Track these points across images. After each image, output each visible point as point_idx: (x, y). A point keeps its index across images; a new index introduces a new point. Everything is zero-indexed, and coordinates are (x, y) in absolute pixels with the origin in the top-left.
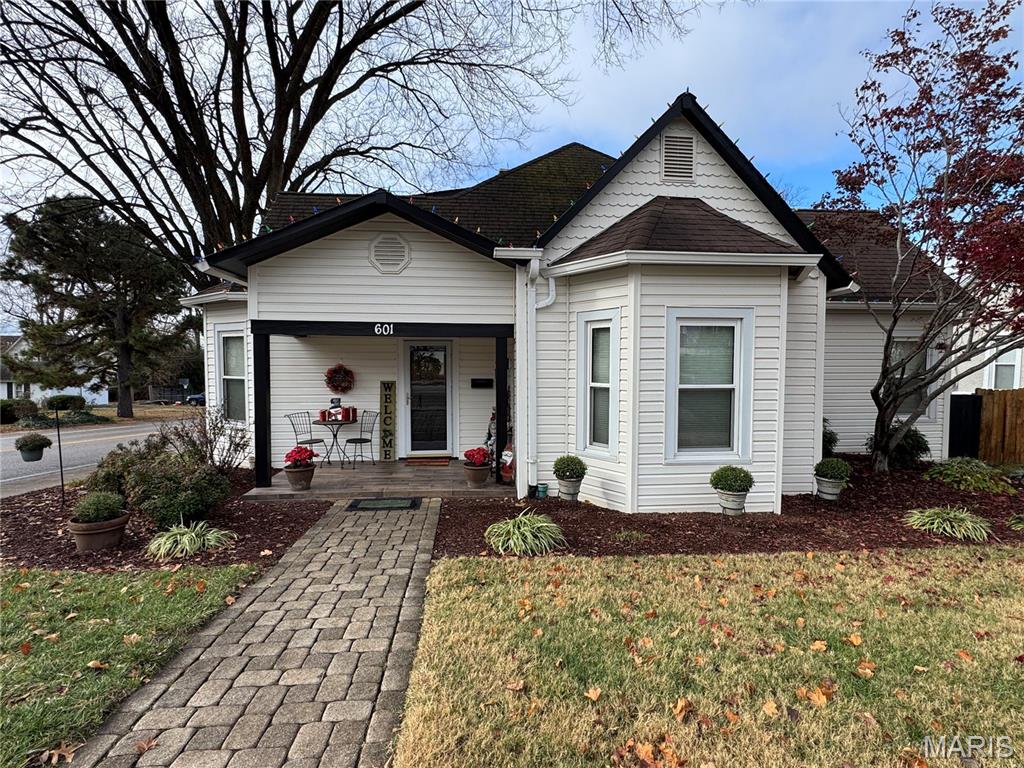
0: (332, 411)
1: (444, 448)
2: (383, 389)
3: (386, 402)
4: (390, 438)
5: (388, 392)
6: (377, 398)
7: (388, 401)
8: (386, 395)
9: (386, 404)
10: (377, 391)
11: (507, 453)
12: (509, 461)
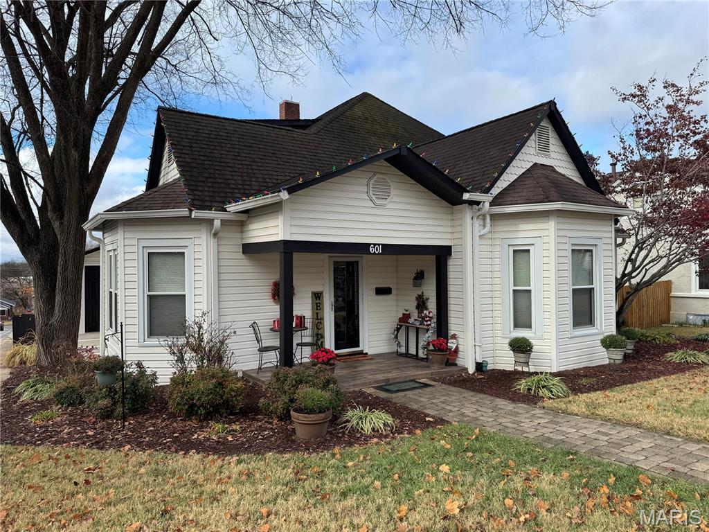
1: (358, 346)
2: (314, 298)
3: (317, 309)
4: (321, 340)
5: (318, 301)
6: (310, 307)
7: (319, 308)
8: (317, 304)
9: (317, 311)
10: (310, 301)
11: (452, 341)
12: (454, 347)
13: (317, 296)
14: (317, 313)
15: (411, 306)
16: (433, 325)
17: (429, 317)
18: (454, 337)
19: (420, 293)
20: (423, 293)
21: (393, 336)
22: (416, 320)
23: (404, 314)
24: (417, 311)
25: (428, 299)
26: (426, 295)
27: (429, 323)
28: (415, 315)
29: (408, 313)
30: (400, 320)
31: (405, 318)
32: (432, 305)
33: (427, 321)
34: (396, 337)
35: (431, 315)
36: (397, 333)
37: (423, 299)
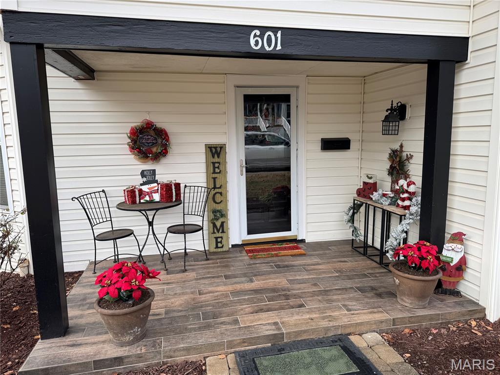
0: (145, 188)
1: (290, 230)
2: (210, 154)
3: (214, 172)
4: (221, 220)
5: (216, 160)
6: (202, 168)
7: (217, 171)
8: (214, 163)
9: (215, 175)
10: (202, 158)
11: (454, 245)
12: (456, 258)
13: (216, 152)
14: (214, 179)
15: (380, 170)
16: (414, 209)
17: (407, 192)
18: (459, 237)
19: (396, 147)
20: (401, 146)
21: (347, 218)
22: (384, 195)
23: (365, 183)
24: (389, 179)
25: (410, 157)
26: (408, 149)
27: (407, 203)
28: (386, 185)
29: (371, 181)
30: (360, 192)
31: (367, 189)
32: (416, 169)
33: (403, 200)
34: (352, 220)
35: (412, 189)
36: (354, 214)
37: (401, 157)
